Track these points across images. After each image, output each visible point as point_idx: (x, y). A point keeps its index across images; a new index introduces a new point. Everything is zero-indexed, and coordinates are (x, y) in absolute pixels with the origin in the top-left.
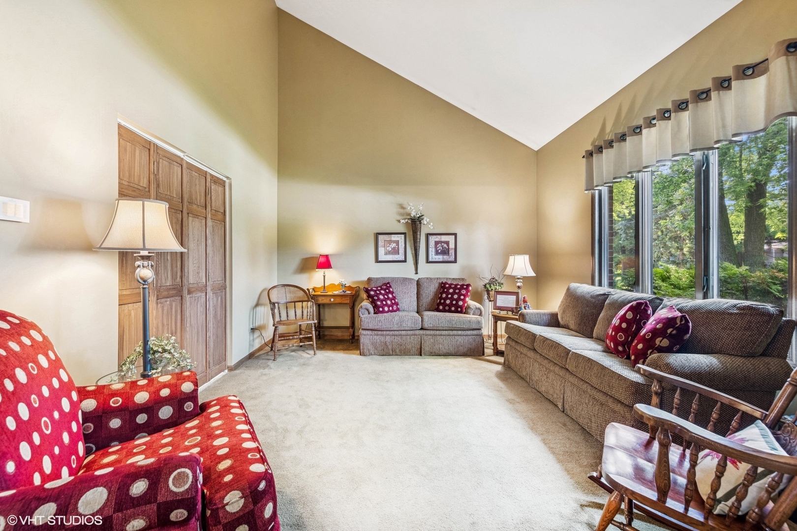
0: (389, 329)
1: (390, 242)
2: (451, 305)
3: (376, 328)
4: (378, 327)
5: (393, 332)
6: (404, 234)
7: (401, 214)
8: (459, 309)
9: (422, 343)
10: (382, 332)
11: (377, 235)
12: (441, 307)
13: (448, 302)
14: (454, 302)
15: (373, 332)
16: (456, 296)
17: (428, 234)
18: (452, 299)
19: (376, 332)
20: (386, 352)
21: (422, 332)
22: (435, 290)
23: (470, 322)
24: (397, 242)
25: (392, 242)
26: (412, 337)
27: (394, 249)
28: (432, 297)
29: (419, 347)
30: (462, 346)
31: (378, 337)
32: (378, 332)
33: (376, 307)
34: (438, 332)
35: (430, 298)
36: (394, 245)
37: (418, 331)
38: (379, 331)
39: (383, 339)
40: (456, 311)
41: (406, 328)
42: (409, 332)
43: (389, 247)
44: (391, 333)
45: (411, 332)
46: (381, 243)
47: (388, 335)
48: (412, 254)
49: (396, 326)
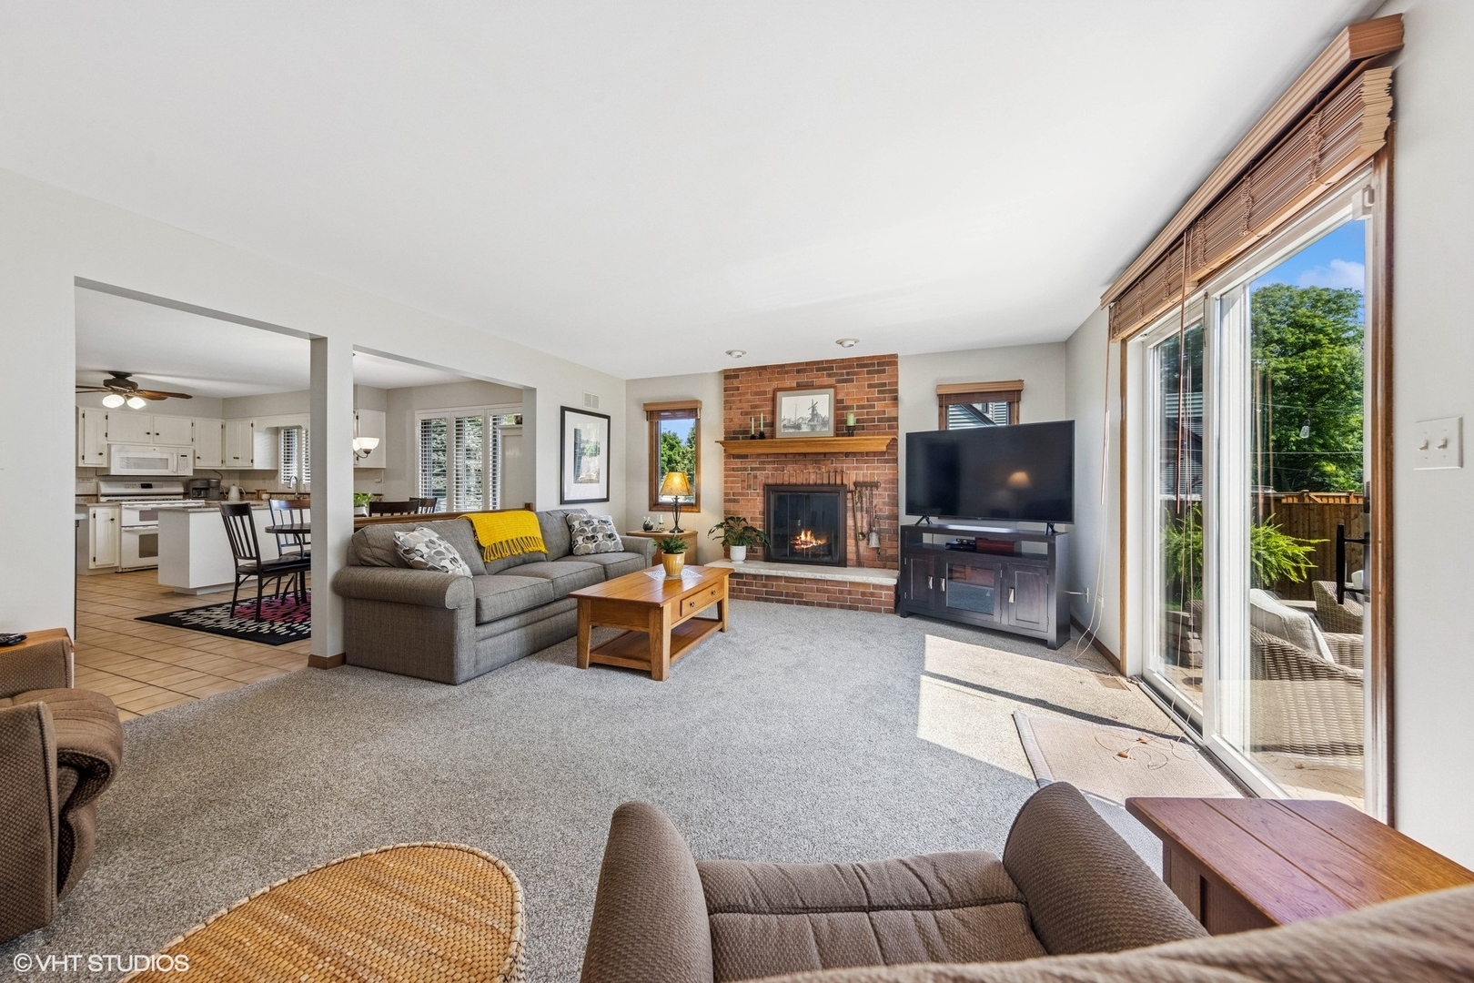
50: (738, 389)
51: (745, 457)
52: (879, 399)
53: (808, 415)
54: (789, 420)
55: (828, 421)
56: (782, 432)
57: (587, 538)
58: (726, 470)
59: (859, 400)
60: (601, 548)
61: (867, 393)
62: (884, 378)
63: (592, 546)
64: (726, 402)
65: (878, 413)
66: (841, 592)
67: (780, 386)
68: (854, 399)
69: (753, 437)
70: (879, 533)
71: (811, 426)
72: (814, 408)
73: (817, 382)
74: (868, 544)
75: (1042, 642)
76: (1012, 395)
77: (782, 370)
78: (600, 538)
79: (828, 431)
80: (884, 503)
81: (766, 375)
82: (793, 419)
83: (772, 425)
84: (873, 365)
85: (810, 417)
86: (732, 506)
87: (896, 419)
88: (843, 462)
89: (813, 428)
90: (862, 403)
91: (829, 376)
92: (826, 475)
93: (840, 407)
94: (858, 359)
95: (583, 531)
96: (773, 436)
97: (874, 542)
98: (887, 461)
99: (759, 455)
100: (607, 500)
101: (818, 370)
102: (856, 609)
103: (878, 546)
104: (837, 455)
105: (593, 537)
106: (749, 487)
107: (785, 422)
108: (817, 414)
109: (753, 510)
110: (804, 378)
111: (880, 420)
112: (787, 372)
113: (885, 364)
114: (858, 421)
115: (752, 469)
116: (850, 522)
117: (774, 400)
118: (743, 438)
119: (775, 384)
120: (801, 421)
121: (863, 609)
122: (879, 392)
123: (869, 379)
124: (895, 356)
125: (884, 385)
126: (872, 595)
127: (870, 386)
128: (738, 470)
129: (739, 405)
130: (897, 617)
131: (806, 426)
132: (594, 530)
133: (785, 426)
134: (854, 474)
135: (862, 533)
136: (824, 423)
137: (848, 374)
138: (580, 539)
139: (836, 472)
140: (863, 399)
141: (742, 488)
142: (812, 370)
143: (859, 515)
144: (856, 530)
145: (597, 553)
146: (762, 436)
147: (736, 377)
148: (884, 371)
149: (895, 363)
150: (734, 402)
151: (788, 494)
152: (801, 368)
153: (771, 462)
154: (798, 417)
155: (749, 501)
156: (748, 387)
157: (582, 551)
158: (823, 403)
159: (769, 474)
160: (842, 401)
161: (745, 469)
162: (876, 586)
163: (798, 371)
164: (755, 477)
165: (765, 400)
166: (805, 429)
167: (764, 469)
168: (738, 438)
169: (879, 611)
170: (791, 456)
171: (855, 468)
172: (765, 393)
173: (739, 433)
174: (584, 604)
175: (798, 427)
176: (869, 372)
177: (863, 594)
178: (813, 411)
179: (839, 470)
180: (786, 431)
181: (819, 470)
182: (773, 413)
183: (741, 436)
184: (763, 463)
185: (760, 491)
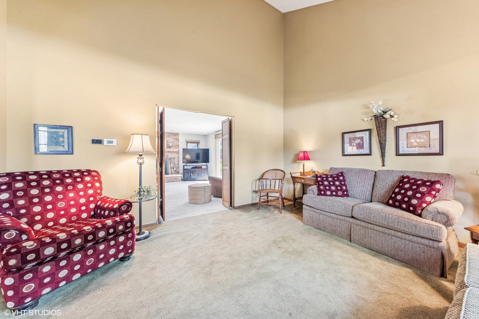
0: (322, 209)
1: (355, 139)
2: (402, 201)
3: (312, 205)
4: (314, 206)
5: (326, 213)
6: (370, 130)
7: (367, 114)
8: (411, 208)
9: (352, 230)
10: (317, 210)
11: (343, 134)
12: (391, 202)
13: (399, 197)
14: (406, 199)
15: (311, 208)
16: (410, 193)
17: (397, 127)
18: (404, 195)
19: (313, 209)
20: (320, 227)
21: (352, 220)
22: (393, 183)
23: (416, 227)
24: (362, 139)
25: (356, 139)
26: (342, 222)
27: (359, 144)
28: (387, 190)
29: (349, 233)
30: (402, 251)
31: (314, 213)
32: (314, 209)
33: (319, 190)
34: (369, 225)
35: (384, 190)
36: (358, 141)
37: (348, 218)
38: (316, 209)
39: (317, 216)
40: (407, 210)
41: (337, 213)
42: (339, 217)
43: (354, 143)
44: (324, 213)
45: (341, 217)
46: (346, 140)
47: (322, 214)
48: (378, 147)
49: (327, 208)
52: (175, 141)
62: (176, 137)
65: (175, 144)
66: (171, 179)
68: (170, 141)
70: (176, 167)
76: (198, 143)
80: (177, 161)
84: (174, 134)
87: (179, 145)
88: (168, 153)
94: (171, 133)
97: (175, 169)
98: (177, 153)
102: (174, 182)
104: (166, 152)
111: (176, 145)
113: (177, 134)
114: (172, 145)
116: (170, 166)
121: (175, 181)
124: (179, 133)
125: (177, 138)
126: (177, 178)
127: (174, 138)
130: (183, 182)
135: (172, 168)
137: (169, 135)
140: (172, 141)
143: (171, 164)
148: (176, 136)
149: (179, 135)
169: (179, 181)
171: (170, 155)
176: (173, 136)
177: (175, 179)
179: (167, 155)
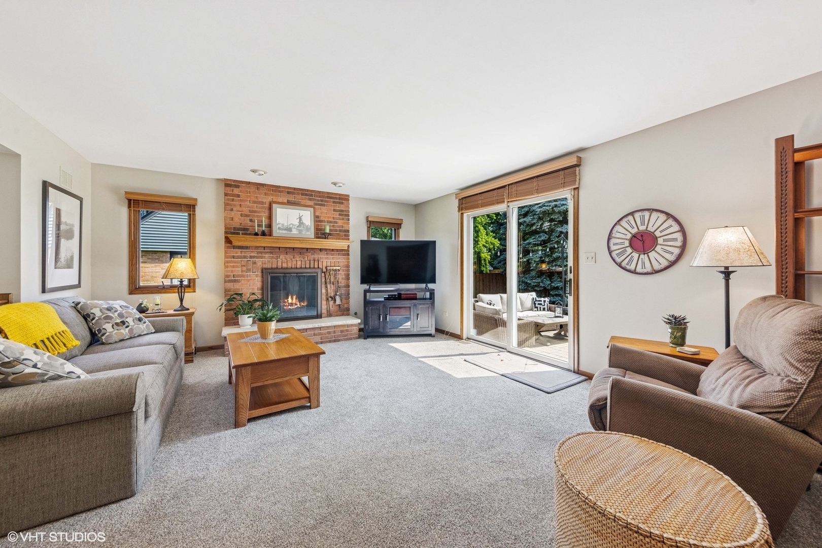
50: (238, 196)
51: (247, 248)
52: (340, 219)
53: (296, 222)
54: (283, 225)
55: (310, 228)
56: (276, 232)
57: (117, 324)
58: (226, 257)
59: (328, 217)
60: (135, 332)
61: (333, 214)
62: (342, 207)
63: (125, 332)
64: (226, 205)
65: (339, 226)
66: (329, 333)
67: (274, 200)
68: (325, 217)
69: (256, 234)
70: (340, 296)
71: (299, 230)
72: (300, 218)
73: (303, 202)
74: (335, 303)
75: (430, 335)
76: (397, 226)
77: (276, 189)
78: (131, 323)
79: (311, 234)
80: (343, 278)
81: (263, 190)
82: (286, 224)
83: (270, 226)
84: (336, 198)
85: (298, 224)
86: (230, 285)
87: (348, 231)
88: (319, 254)
89: (300, 231)
90: (330, 220)
91: (310, 200)
92: (308, 262)
93: (317, 220)
94: (328, 193)
95: (108, 318)
96: (270, 235)
97: (338, 301)
98: (344, 255)
99: (257, 247)
100: (78, 286)
101: (303, 194)
102: (339, 341)
103: (340, 303)
104: (315, 250)
105: (123, 323)
106: (249, 270)
107: (280, 226)
108: (303, 223)
109: (252, 286)
110: (291, 198)
111: (340, 231)
112: (280, 192)
113: (343, 199)
114: (330, 230)
115: (251, 257)
116: (323, 290)
117: (270, 209)
118: (243, 234)
119: (270, 198)
120: (291, 226)
121: (342, 340)
122: (340, 215)
123: (334, 206)
124: (348, 196)
125: (343, 211)
126: (347, 331)
127: (334, 210)
128: (238, 257)
129: (240, 209)
131: (295, 230)
132: (121, 315)
133: (279, 228)
134: (326, 261)
135: (331, 297)
136: (308, 229)
137: (322, 201)
138: (108, 327)
139: (314, 260)
140: (330, 217)
141: (242, 271)
142: (298, 194)
143: (326, 287)
144: (327, 294)
145: (131, 338)
146: (264, 234)
147: (237, 187)
148: (342, 203)
149: (348, 200)
150: (235, 205)
151: (282, 275)
152: (291, 191)
153: (268, 252)
154: (289, 224)
155: (248, 281)
156: (247, 197)
157: (115, 338)
158: (307, 216)
159: (267, 261)
160: (318, 217)
161: (245, 257)
162: (348, 326)
163: (289, 193)
164: (255, 263)
165: (262, 208)
166: (295, 231)
167: (262, 257)
168: (238, 234)
169: (351, 339)
170: (283, 249)
171: (326, 258)
172: (262, 203)
173: (239, 229)
174: (243, 371)
175: (290, 230)
176: (334, 202)
177: (342, 331)
178: (300, 220)
179: (316, 259)
180: (281, 232)
181: (304, 259)
182: (270, 217)
183: (241, 232)
184: (261, 253)
185: (259, 274)
